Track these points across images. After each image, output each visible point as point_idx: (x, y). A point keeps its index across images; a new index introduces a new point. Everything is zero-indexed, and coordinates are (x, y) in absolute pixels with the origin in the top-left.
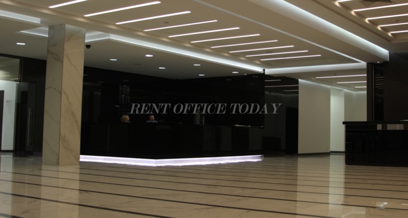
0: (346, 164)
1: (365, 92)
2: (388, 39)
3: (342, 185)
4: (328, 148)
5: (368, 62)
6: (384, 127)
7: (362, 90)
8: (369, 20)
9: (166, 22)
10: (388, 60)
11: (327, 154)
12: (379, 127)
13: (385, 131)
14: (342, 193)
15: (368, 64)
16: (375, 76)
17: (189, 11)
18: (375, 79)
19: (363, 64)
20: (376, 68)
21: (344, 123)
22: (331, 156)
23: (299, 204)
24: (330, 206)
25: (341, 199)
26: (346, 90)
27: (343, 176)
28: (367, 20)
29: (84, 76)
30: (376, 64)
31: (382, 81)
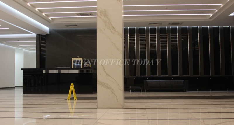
0: (23, 93)
1: (35, 51)
2: (49, 21)
3: (22, 106)
4: (14, 84)
5: (37, 34)
6: (47, 71)
8: (38, 9)
10: (49, 33)
11: (13, 88)
12: (44, 72)
13: (47, 74)
14: (22, 111)
15: (37, 35)
16: (41, 42)
18: (41, 44)
19: (34, 35)
20: (42, 38)
21: (22, 69)
22: (16, 89)
24: (15, 118)
25: (21, 115)
26: (25, 50)
27: (22, 101)
28: (37, 9)
30: (42, 35)
31: (45, 45)
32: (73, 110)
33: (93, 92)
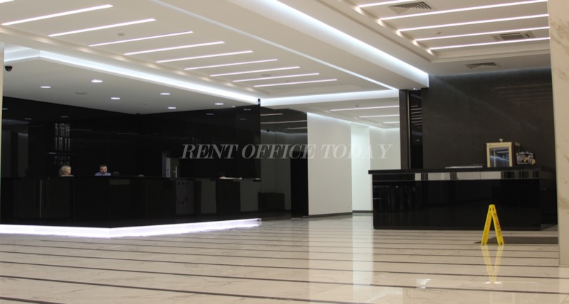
0: (375, 228)
1: (398, 130)
2: (427, 58)
3: (371, 258)
4: (350, 206)
5: (401, 88)
6: (424, 176)
7: (393, 126)
8: (402, 32)
9: (121, 34)
10: (428, 86)
11: (349, 215)
12: (418, 177)
13: (425, 183)
14: (371, 269)
15: (401, 91)
16: (410, 108)
17: (154, 18)
18: (411, 111)
19: (394, 92)
20: (412, 98)
21: (370, 172)
22: (355, 218)
23: (312, 286)
24: (355, 287)
25: (369, 278)
26: (372, 127)
27: (371, 246)
28: (398, 32)
29: (3, 111)
30: (411, 92)
31: (421, 114)
32: (497, 270)
33: (542, 225)
